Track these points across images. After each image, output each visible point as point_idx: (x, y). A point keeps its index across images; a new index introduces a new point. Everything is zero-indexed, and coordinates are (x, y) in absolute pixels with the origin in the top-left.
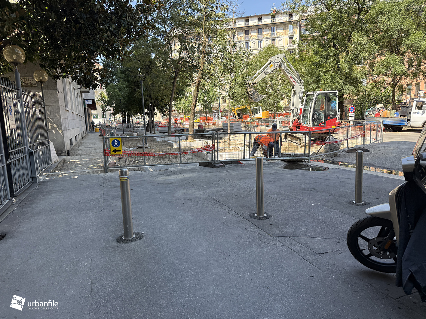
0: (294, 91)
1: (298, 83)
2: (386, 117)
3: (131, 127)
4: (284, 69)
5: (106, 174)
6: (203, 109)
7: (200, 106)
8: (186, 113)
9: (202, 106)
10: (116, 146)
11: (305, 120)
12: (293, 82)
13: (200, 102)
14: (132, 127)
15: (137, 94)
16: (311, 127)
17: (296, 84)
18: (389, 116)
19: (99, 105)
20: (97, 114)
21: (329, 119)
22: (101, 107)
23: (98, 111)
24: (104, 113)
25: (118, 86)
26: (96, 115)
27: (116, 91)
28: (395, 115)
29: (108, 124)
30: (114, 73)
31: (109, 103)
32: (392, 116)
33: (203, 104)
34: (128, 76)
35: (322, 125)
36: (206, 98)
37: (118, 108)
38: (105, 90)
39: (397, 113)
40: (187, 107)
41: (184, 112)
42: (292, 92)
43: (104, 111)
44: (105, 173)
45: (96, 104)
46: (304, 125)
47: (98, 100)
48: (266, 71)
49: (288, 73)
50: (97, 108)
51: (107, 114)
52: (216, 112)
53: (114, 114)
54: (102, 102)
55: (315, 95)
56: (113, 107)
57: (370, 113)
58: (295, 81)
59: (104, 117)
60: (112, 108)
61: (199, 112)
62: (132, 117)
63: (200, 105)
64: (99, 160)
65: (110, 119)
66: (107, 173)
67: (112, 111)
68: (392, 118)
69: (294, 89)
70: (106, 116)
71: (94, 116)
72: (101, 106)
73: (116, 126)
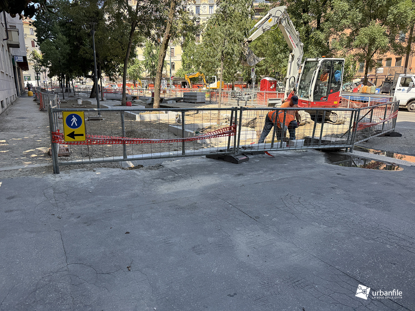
0: (293, 56)
1: (298, 46)
2: (366, 93)
3: (70, 91)
4: (284, 26)
5: (57, 175)
6: (151, 76)
7: (147, 72)
8: (131, 78)
9: (149, 72)
10: (74, 127)
11: (302, 92)
12: (292, 44)
13: (147, 67)
14: (72, 91)
15: (82, 52)
16: (312, 101)
17: (295, 47)
18: (369, 92)
19: (31, 65)
20: (29, 75)
21: (332, 93)
22: (34, 68)
23: (30, 72)
24: (37, 74)
25: (55, 43)
26: (27, 76)
27: (53, 49)
28: (377, 91)
29: (43, 87)
30: (50, 28)
31: (43, 63)
32: (373, 92)
33: (151, 70)
34: (70, 29)
35: (323, 99)
36: (154, 63)
37: (55, 69)
38: (39, 47)
39: (378, 89)
40: (133, 72)
41: (130, 78)
42: (290, 57)
43: (37, 72)
44: (54, 173)
45: (28, 64)
46: (301, 99)
47: (30, 59)
48: (264, 26)
49: (288, 31)
50: (29, 68)
51: (42, 75)
52: (164, 79)
53: (50, 76)
54: (35, 62)
55: (320, 62)
56: (49, 67)
57: (347, 88)
58: (295, 43)
59: (38, 79)
60: (48, 69)
61: (146, 78)
62: (72, 80)
63: (147, 70)
64: (39, 139)
65: (44, 82)
66: (59, 173)
67: (47, 73)
68: (373, 94)
69: (293, 54)
70: (39, 78)
71: (26, 77)
72: (34, 66)
73: (53, 90)
